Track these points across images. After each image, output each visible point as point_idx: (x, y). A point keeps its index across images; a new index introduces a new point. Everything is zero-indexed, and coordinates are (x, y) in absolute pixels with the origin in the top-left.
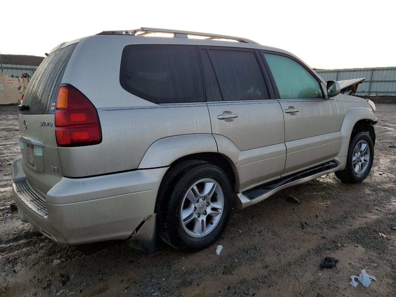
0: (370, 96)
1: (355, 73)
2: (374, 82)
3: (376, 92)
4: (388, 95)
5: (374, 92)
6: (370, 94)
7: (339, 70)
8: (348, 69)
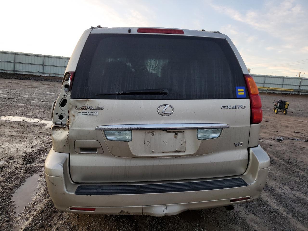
0: (44, 76)
1: (30, 57)
2: (46, 65)
3: (50, 74)
4: (57, 76)
5: (47, 73)
6: (44, 74)
7: (16, 53)
8: (24, 53)
